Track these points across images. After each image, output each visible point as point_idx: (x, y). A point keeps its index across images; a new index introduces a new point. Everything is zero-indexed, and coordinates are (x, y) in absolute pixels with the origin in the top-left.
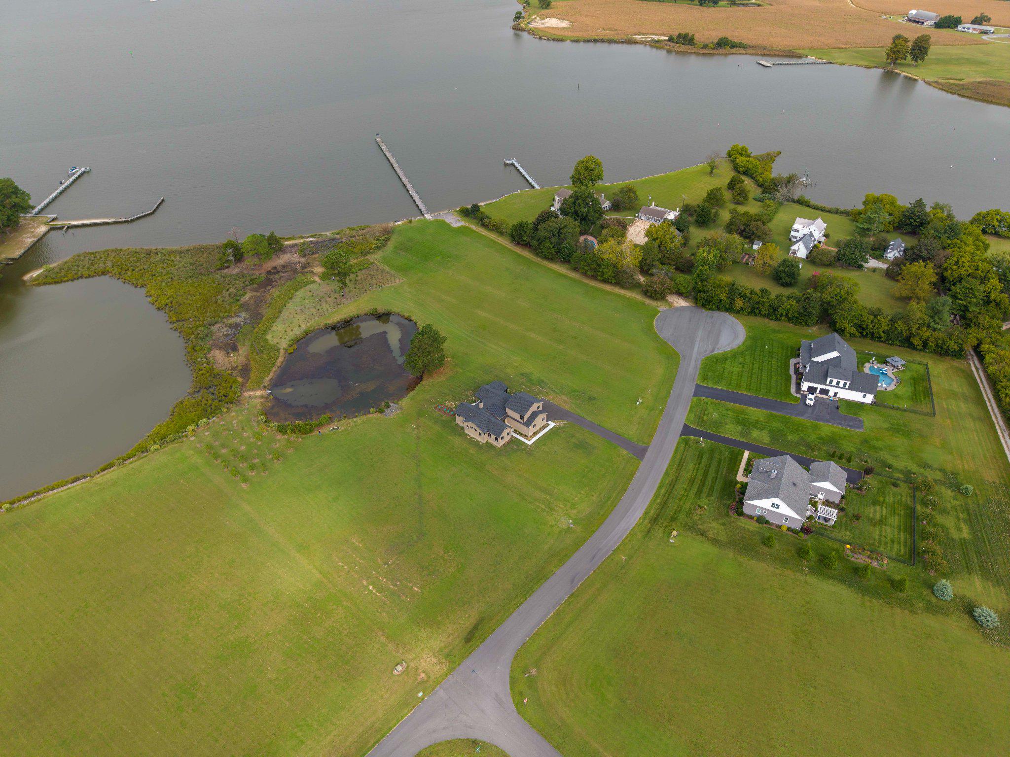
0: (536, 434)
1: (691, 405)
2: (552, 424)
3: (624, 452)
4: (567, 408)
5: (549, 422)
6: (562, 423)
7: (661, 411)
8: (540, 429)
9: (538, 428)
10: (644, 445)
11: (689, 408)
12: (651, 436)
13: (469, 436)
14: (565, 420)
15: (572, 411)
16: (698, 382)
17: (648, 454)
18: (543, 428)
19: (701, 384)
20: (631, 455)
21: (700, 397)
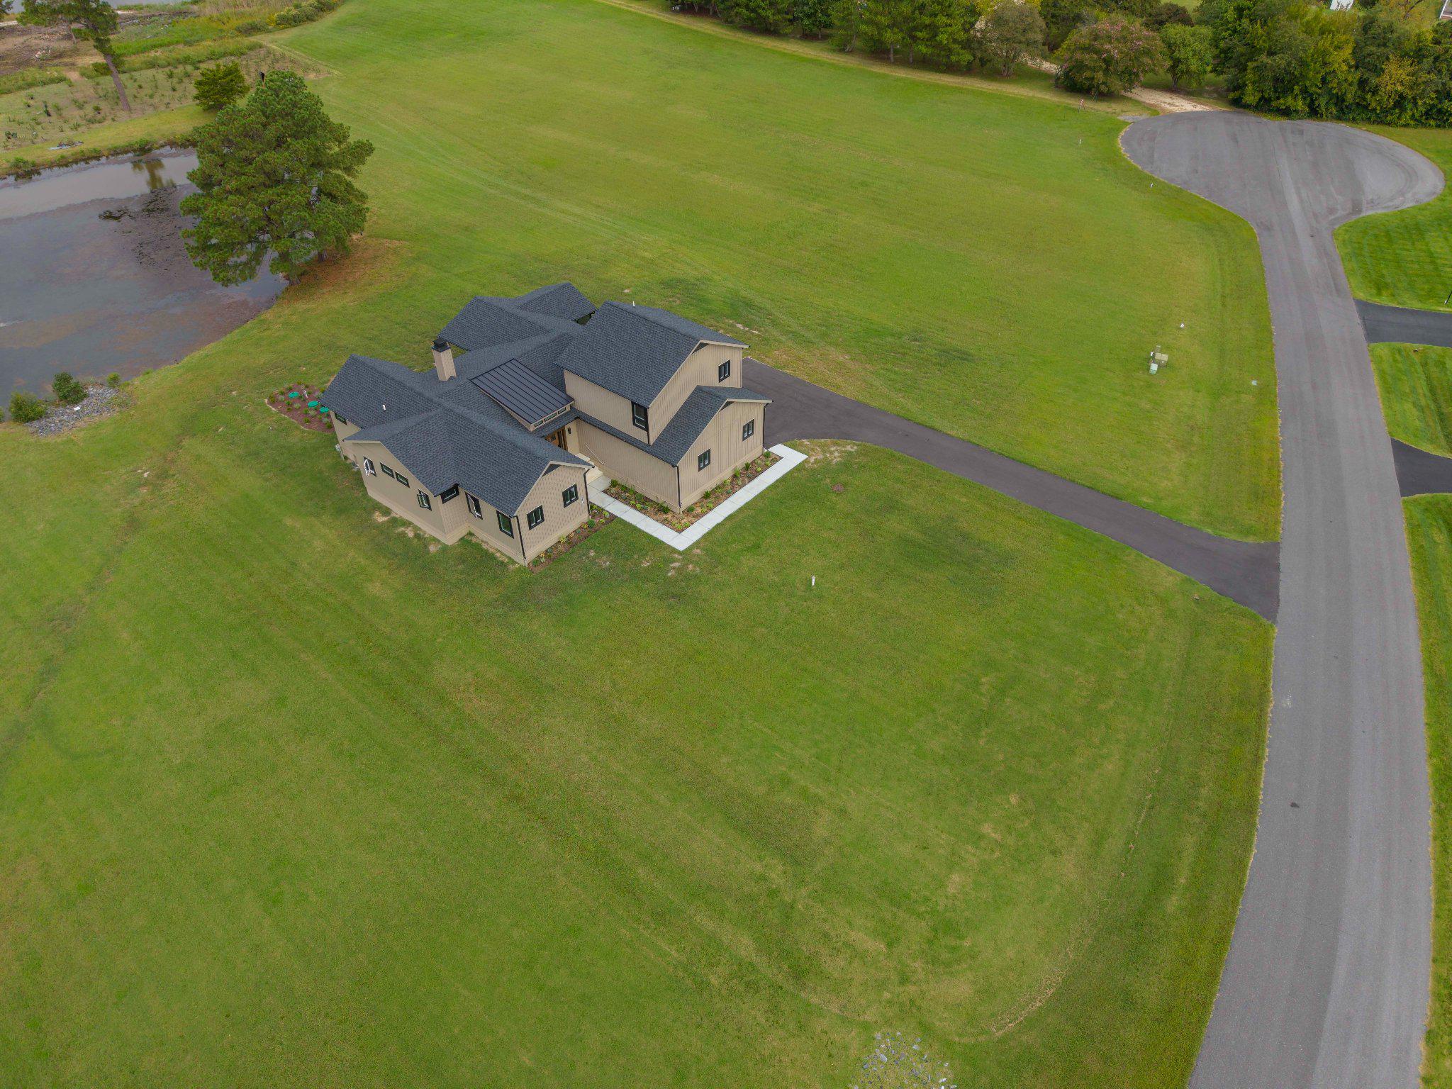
0: (712, 497)
1: (1382, 374)
2: (789, 458)
3: (1167, 578)
4: (850, 390)
5: (778, 449)
6: (836, 452)
7: (1265, 394)
8: (735, 476)
9: (726, 475)
10: (1251, 540)
11: (1376, 380)
12: (1264, 495)
13: (386, 512)
14: (846, 436)
15: (874, 404)
16: (1361, 295)
17: (1290, 584)
18: (750, 472)
19: (1376, 300)
20: (1202, 591)
21: (1398, 345)
